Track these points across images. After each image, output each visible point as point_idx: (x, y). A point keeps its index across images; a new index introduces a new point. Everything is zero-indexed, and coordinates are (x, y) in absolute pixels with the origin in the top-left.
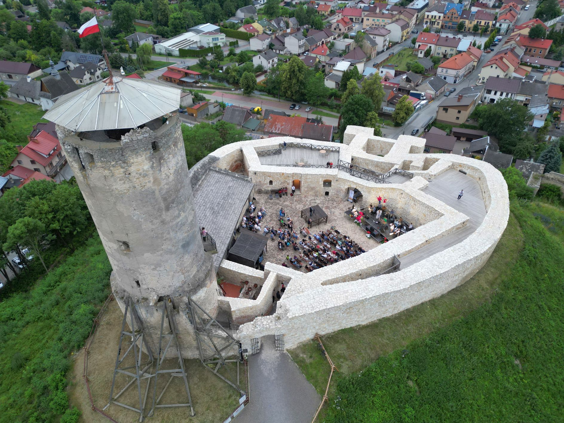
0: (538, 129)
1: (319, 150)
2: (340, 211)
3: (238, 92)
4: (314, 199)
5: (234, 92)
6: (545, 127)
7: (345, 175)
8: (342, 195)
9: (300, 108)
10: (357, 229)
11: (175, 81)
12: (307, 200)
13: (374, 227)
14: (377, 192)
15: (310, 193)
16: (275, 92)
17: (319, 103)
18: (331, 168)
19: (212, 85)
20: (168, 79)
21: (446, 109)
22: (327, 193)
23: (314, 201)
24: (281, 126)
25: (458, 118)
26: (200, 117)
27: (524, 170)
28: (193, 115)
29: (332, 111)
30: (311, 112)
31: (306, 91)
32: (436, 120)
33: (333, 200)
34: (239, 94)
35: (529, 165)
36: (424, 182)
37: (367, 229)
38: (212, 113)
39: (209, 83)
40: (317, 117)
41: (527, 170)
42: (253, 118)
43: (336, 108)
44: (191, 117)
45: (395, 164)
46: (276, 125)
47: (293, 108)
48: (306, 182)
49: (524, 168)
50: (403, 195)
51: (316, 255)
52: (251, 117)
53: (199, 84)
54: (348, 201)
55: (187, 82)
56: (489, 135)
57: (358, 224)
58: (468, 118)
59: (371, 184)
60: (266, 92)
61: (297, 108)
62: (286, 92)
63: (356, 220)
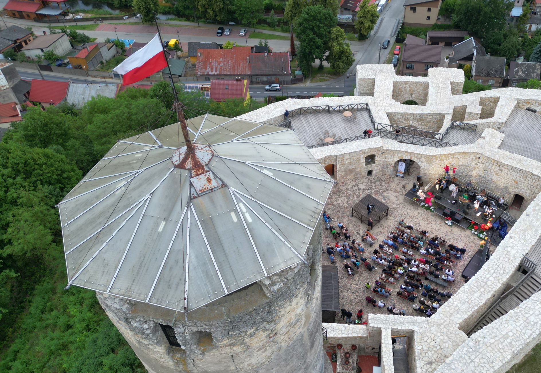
0: (518, 17)
1: (339, 111)
2: (395, 194)
3: (133, 20)
4: (356, 185)
5: (127, 21)
6: (524, 15)
7: (392, 144)
8: (390, 170)
9: (231, 31)
10: (430, 216)
11: (28, 16)
12: (347, 189)
13: (453, 209)
14: (441, 160)
15: (349, 177)
16: (187, 12)
17: (255, 21)
18: (369, 137)
19: (89, 16)
20: (16, 14)
21: (413, 8)
22: (370, 173)
23: (356, 188)
24: (219, 64)
25: (428, 18)
26: (92, 68)
27: (520, 73)
28: (80, 67)
29: (275, 30)
30: (247, 36)
31: (235, 8)
32: (403, 23)
33: (380, 180)
34: (136, 23)
35: (524, 66)
36: (500, 137)
37: (445, 214)
38: (108, 59)
39: (84, 11)
40: (261, 43)
41: (523, 73)
42: (173, 57)
43: (278, 26)
44: (79, 70)
45: (445, 114)
46: (210, 64)
47: (221, 34)
48: (343, 165)
49: (520, 70)
50: (481, 160)
51: (401, 271)
52: (170, 57)
53: (70, 16)
54: (397, 176)
55: (50, 16)
56: (471, 35)
57: (428, 208)
58: (438, 15)
59: (431, 151)
60: (173, 13)
61: (227, 33)
62: (205, 13)
63: (422, 204)
